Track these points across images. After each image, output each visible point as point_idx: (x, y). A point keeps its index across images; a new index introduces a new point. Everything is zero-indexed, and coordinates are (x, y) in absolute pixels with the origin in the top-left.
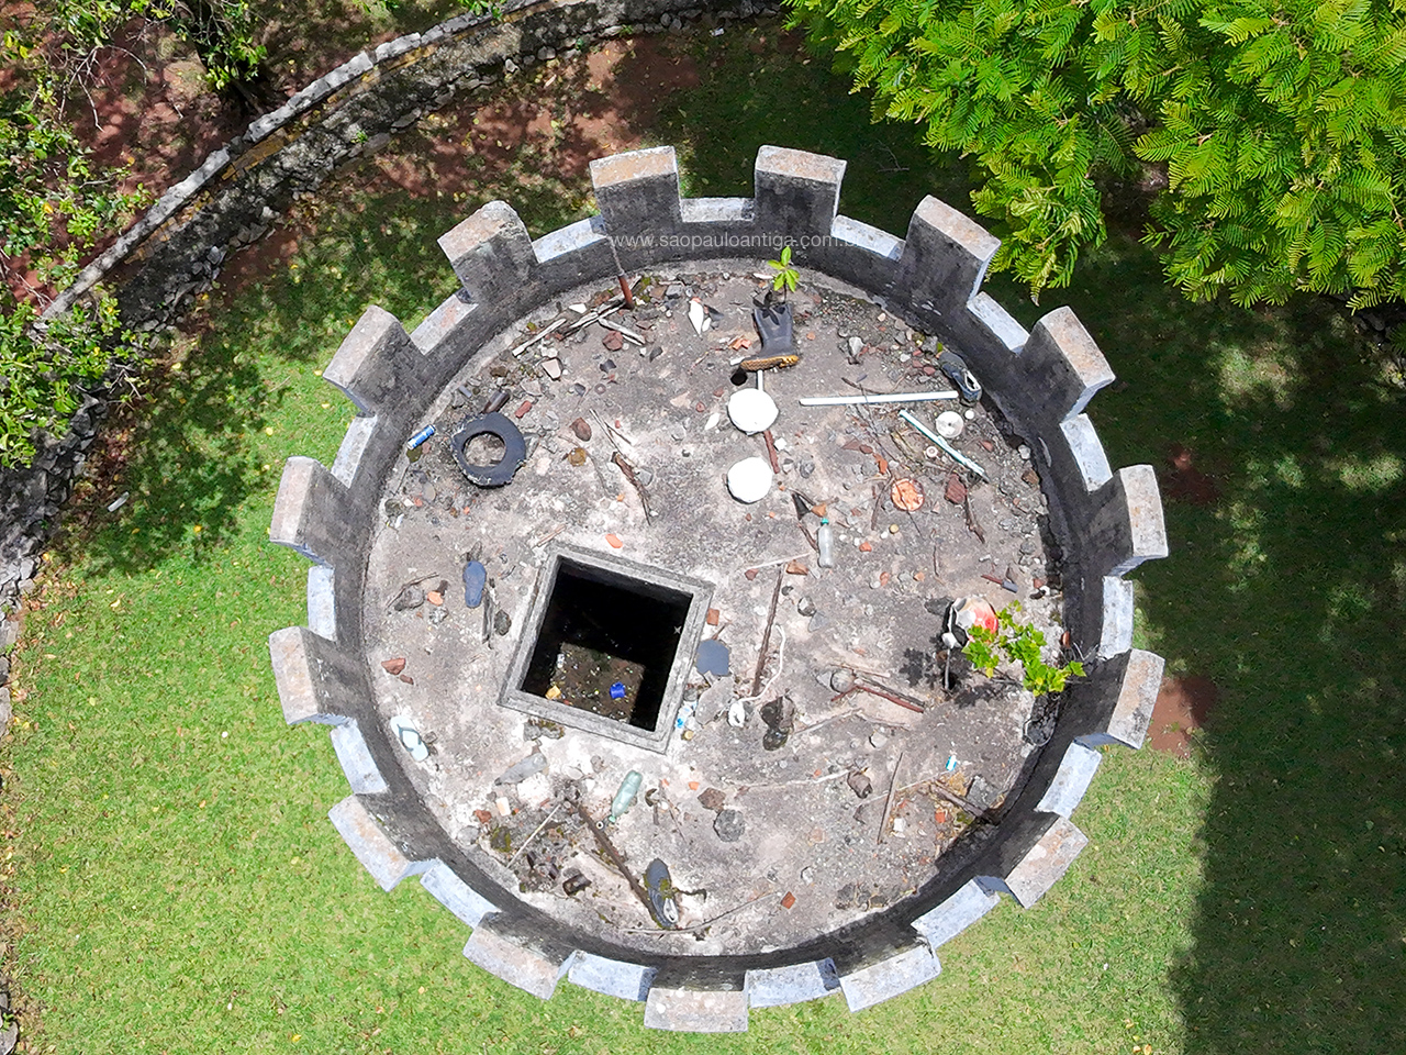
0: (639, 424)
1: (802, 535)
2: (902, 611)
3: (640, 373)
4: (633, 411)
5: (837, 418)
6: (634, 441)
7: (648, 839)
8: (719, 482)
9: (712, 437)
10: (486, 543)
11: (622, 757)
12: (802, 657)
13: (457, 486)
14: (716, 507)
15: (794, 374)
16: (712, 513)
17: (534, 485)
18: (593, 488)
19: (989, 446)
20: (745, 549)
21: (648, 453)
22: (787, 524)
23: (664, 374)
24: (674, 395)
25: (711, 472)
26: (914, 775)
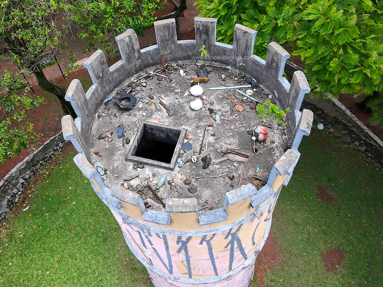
0: (167, 96)
1: (211, 118)
2: (240, 134)
3: (167, 85)
4: (165, 93)
5: (220, 92)
6: (165, 99)
7: (168, 193)
8: (188, 107)
9: (186, 97)
10: (124, 123)
11: (161, 172)
12: (213, 146)
13: (117, 111)
14: (188, 112)
15: (208, 84)
16: (186, 114)
17: (138, 110)
18: (154, 110)
19: (261, 97)
20: (196, 122)
21: (169, 102)
22: (207, 116)
23: (173, 85)
24: (176, 89)
25: (186, 105)
26: (247, 174)
